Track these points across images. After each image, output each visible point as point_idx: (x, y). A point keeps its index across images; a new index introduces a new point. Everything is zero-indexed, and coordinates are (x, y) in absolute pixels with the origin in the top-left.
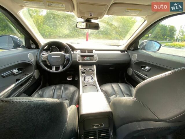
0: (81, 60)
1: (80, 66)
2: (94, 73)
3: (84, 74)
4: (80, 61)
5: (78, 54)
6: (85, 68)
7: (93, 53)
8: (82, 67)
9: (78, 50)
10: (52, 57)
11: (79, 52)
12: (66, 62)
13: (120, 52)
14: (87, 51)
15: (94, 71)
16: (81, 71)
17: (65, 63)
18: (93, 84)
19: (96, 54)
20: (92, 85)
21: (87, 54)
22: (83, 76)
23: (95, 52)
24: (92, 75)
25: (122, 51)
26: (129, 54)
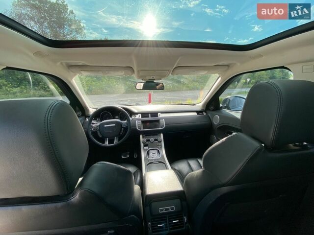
0: (142, 127)
1: (141, 136)
2: (161, 145)
3: (147, 147)
4: (140, 129)
5: (138, 120)
6: (148, 138)
7: (158, 116)
8: (143, 137)
9: (137, 114)
10: (105, 126)
11: (139, 116)
12: (122, 131)
13: (195, 114)
14: (150, 115)
15: (161, 142)
16: (143, 143)
17: (121, 133)
18: (160, 160)
19: (162, 118)
20: (159, 162)
21: (150, 118)
22: (146, 150)
23: (160, 115)
24: (158, 148)
25: (198, 112)
26: (209, 115)
